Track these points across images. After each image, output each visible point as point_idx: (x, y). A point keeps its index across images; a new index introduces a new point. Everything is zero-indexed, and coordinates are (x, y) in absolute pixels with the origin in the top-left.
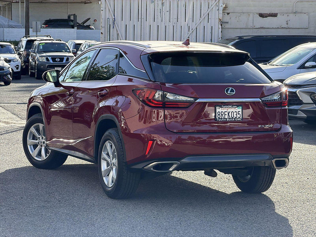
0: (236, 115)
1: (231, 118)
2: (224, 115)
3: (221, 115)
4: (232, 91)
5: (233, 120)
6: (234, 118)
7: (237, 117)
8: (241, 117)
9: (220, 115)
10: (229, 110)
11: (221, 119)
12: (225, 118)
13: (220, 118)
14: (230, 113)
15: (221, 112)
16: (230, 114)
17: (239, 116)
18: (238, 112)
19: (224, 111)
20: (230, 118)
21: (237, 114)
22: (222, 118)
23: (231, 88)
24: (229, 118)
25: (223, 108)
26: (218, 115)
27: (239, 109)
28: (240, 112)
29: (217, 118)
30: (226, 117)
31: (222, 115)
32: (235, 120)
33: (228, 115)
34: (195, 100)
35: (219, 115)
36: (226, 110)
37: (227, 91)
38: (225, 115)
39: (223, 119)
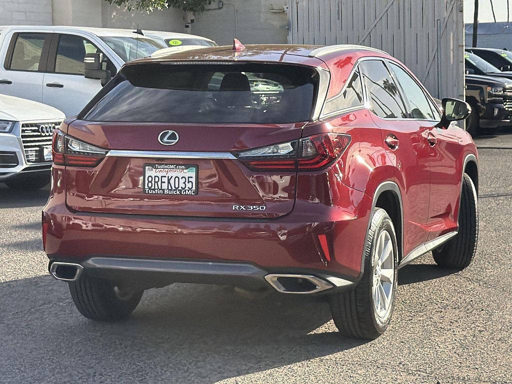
0: (184, 183)
1: (174, 188)
2: (159, 183)
3: (155, 182)
5: (178, 193)
6: (180, 188)
7: (187, 188)
8: (194, 188)
9: (153, 182)
10: (170, 174)
11: (154, 190)
12: (161, 189)
13: (153, 188)
14: (173, 179)
15: (155, 177)
16: (172, 181)
17: (189, 185)
18: (189, 177)
19: (160, 175)
20: (171, 190)
21: (187, 183)
22: (156, 187)
23: (171, 132)
24: (170, 188)
25: (160, 170)
26: (149, 182)
27: (191, 173)
28: (191, 177)
29: (146, 187)
30: (165, 186)
31: (157, 182)
32: (180, 192)
33: (169, 182)
34: (107, 153)
35: (151, 182)
36: (164, 174)
37: (162, 138)
38: (162, 182)
39: (156, 190)
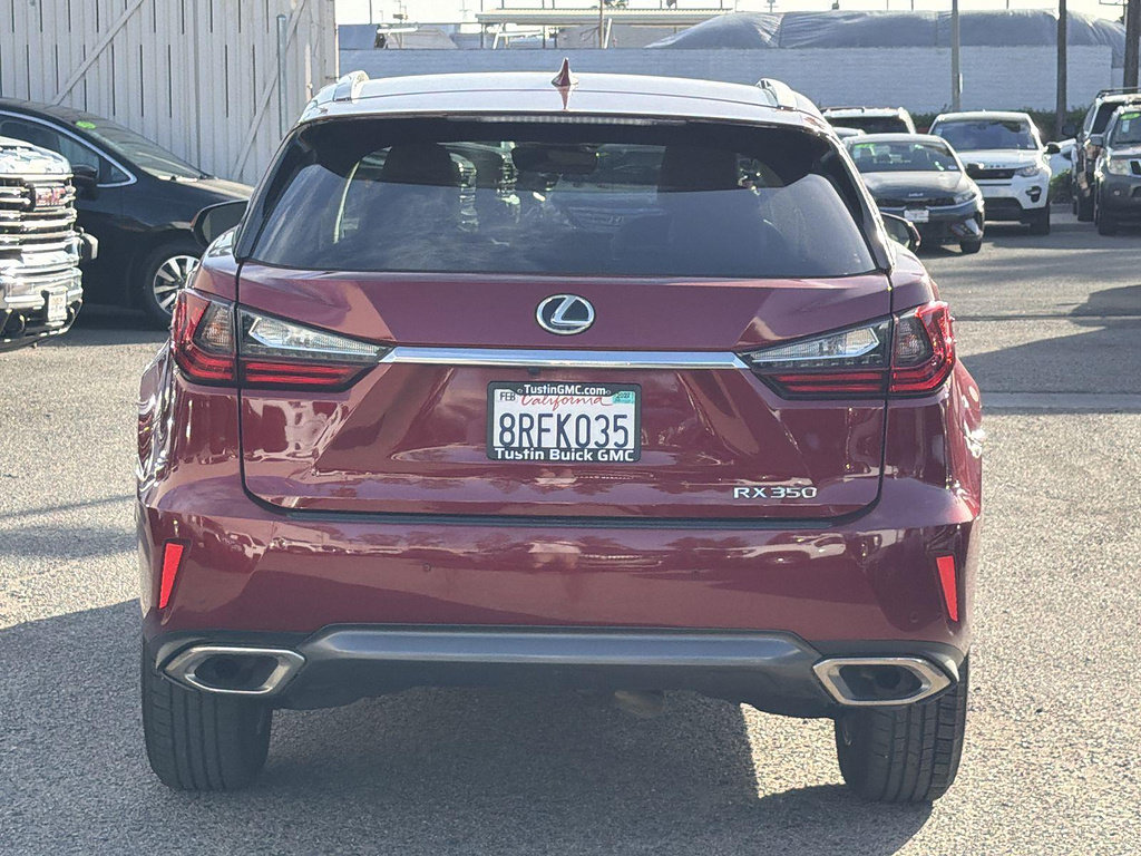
0: (604, 431)
1: (574, 445)
2: (534, 433)
3: (522, 430)
4: (576, 312)
5: (588, 456)
6: (592, 445)
7: (611, 445)
8: (631, 445)
9: (516, 430)
10: (563, 410)
11: (520, 449)
12: (539, 448)
13: (516, 444)
14: (572, 421)
15: (522, 416)
16: (570, 428)
17: (618, 437)
18: (616, 417)
19: (535, 410)
20: (569, 449)
21: (610, 431)
22: (526, 444)
23: (569, 300)
24: (563, 445)
25: (535, 397)
26: (504, 430)
27: (624, 407)
28: (624, 417)
29: (497, 443)
30: (549, 440)
31: (528, 431)
32: (595, 455)
33: (561, 430)
34: (383, 354)
35: (510, 430)
36: (547, 409)
37: (549, 313)
38: (541, 430)
39: (526, 452)
